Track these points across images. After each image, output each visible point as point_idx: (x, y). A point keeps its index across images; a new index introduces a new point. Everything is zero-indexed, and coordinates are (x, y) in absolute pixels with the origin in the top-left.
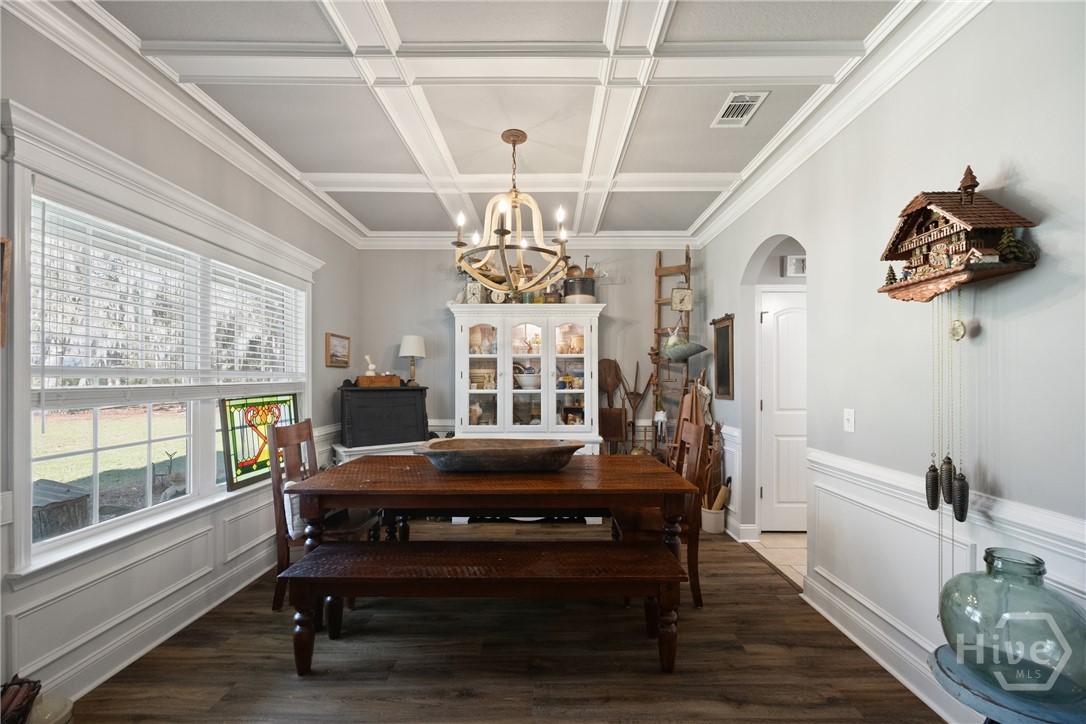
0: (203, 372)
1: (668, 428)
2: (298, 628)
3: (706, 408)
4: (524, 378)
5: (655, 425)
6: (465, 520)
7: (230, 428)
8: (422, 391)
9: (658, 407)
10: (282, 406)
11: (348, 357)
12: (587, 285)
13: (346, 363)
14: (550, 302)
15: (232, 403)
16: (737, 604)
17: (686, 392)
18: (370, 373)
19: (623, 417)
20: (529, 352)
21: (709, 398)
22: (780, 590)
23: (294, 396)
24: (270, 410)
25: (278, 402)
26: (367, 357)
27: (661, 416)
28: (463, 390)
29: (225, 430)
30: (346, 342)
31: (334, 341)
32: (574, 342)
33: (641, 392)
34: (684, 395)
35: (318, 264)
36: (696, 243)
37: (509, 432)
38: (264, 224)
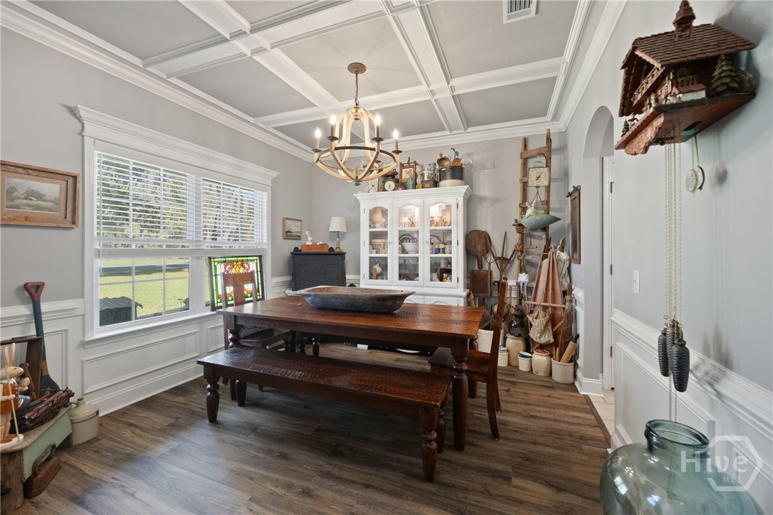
0: (196, 241)
1: (527, 287)
2: (209, 393)
3: (565, 271)
4: (408, 246)
5: (518, 284)
6: (365, 347)
7: (214, 274)
8: (342, 255)
9: (522, 270)
10: (251, 264)
11: (301, 232)
12: (458, 172)
13: (299, 236)
14: (427, 188)
15: (216, 260)
16: (535, 443)
17: (545, 257)
18: (309, 243)
19: (489, 277)
20: (411, 226)
21: (567, 263)
22: (589, 442)
23: (260, 257)
24: (242, 265)
25: (248, 260)
26: (307, 233)
27: (523, 278)
28: (365, 254)
29: (211, 276)
30: (299, 223)
31: (289, 223)
32: (447, 218)
33: (509, 258)
34: (543, 259)
35: (274, 174)
36: (555, 128)
37: (395, 285)
38: (235, 154)
